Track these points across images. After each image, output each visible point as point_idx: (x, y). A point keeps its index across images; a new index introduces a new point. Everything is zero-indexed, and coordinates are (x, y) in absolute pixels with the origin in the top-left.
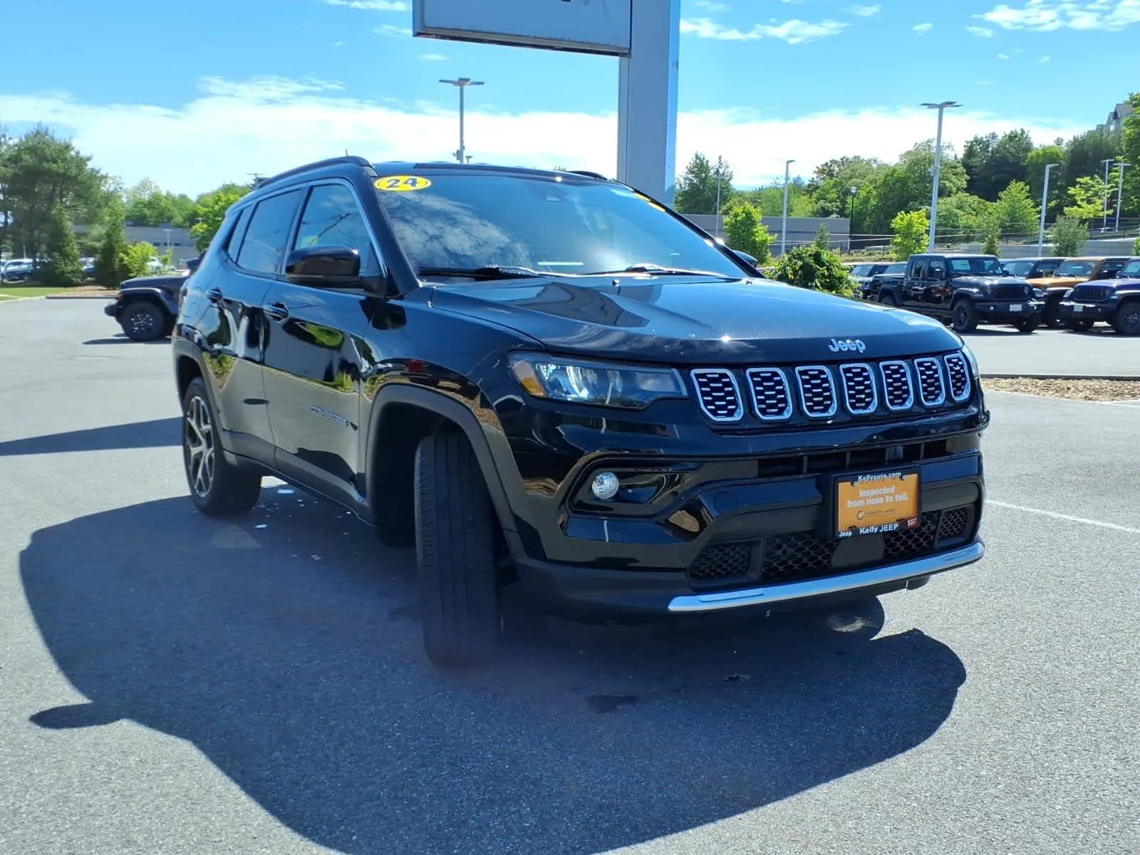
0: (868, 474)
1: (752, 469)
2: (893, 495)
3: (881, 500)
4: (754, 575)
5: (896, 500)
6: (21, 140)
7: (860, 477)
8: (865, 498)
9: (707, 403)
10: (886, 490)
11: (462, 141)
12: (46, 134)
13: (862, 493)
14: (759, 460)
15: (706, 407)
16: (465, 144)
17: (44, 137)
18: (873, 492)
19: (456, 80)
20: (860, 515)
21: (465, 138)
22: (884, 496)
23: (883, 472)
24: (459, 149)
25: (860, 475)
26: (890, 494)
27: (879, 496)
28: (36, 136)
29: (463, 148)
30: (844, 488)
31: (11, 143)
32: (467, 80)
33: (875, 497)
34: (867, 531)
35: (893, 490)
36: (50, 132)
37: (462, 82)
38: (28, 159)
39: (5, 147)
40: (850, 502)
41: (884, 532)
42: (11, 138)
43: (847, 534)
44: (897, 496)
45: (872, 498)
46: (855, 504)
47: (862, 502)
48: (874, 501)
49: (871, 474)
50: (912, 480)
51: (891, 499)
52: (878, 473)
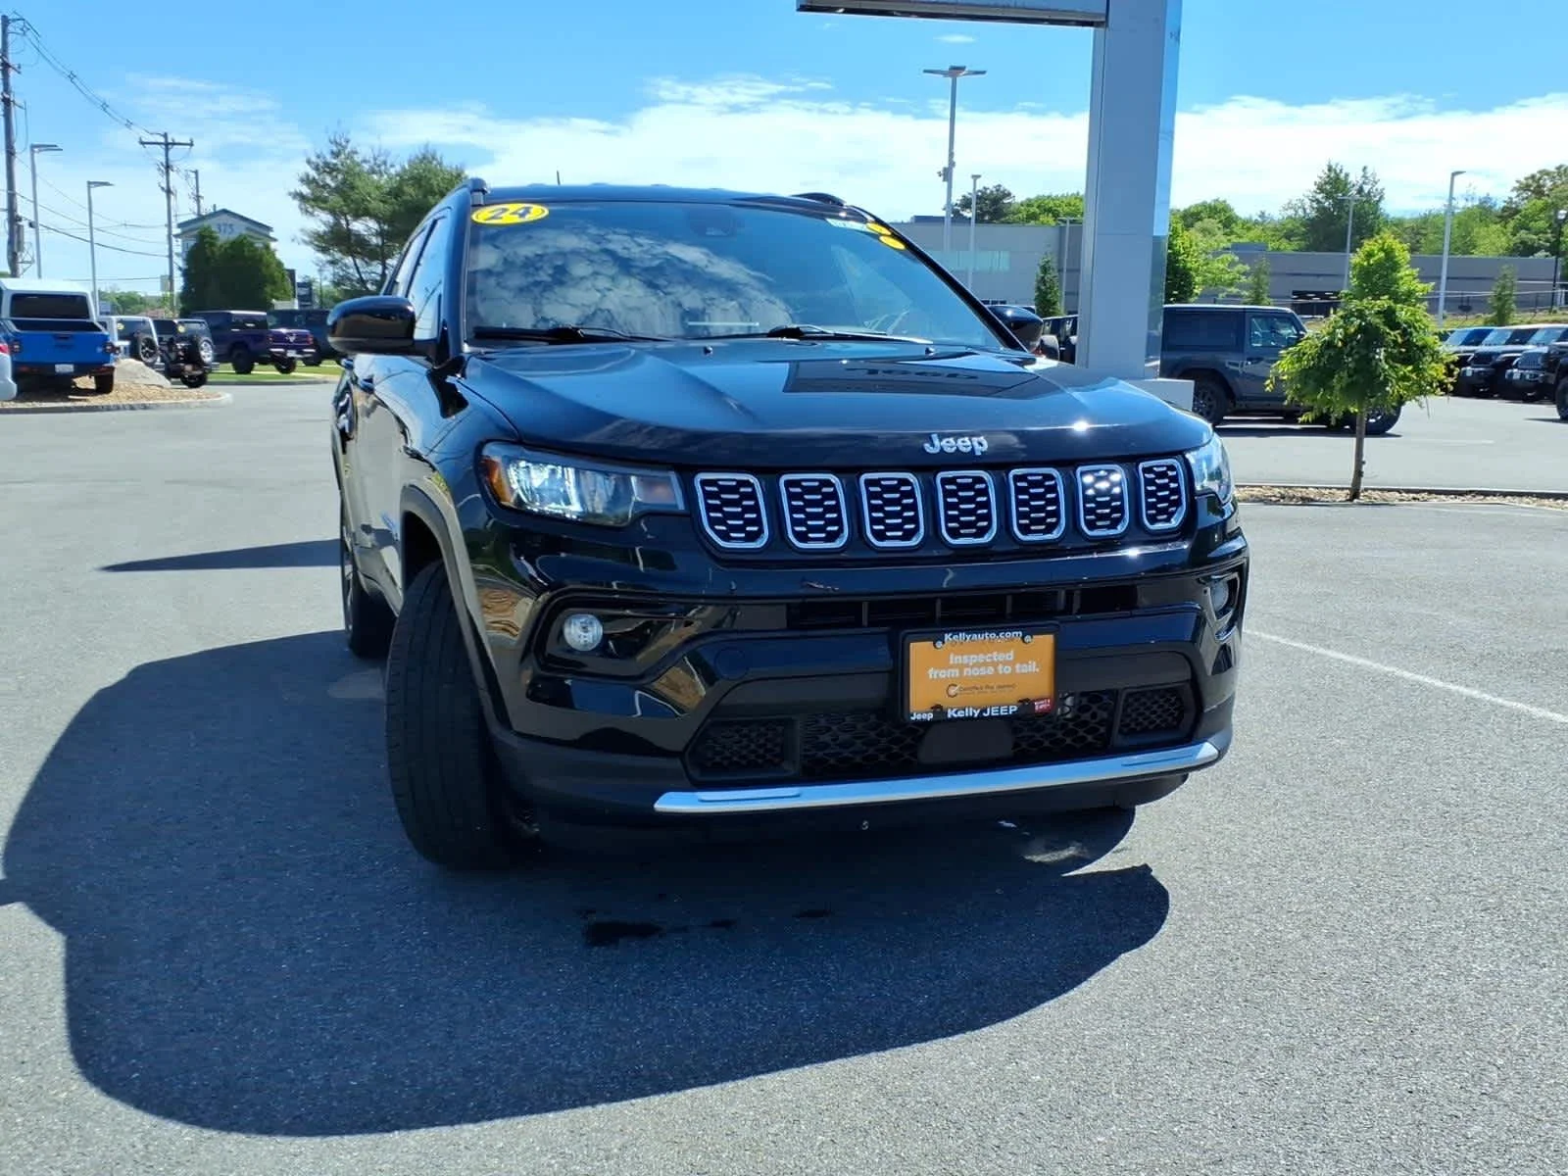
0: (962, 631)
1: (775, 618)
2: (1012, 664)
3: (991, 670)
4: (790, 769)
5: (1018, 671)
6: (403, 168)
7: (947, 637)
8: (961, 667)
9: (713, 522)
10: (996, 656)
11: (951, 155)
12: (434, 158)
13: (954, 659)
14: (788, 606)
15: (713, 528)
16: (955, 159)
17: (431, 163)
18: (981, 658)
19: (946, 68)
20: (952, 691)
21: (955, 150)
22: (995, 664)
23: (990, 630)
24: (947, 165)
25: (948, 632)
26: (1005, 663)
27: (985, 664)
28: (421, 162)
29: (952, 164)
30: (919, 651)
31: (392, 171)
32: (962, 69)
33: (978, 665)
34: (960, 714)
35: (1010, 656)
36: (438, 156)
37: (955, 71)
38: (410, 191)
39: (385, 176)
40: (931, 671)
41: (990, 716)
42: (392, 166)
43: (924, 716)
44: (1018, 666)
45: (974, 665)
46: (943, 674)
47: (955, 672)
48: (976, 672)
49: (968, 632)
50: (1043, 644)
51: (1008, 670)
52: (981, 631)
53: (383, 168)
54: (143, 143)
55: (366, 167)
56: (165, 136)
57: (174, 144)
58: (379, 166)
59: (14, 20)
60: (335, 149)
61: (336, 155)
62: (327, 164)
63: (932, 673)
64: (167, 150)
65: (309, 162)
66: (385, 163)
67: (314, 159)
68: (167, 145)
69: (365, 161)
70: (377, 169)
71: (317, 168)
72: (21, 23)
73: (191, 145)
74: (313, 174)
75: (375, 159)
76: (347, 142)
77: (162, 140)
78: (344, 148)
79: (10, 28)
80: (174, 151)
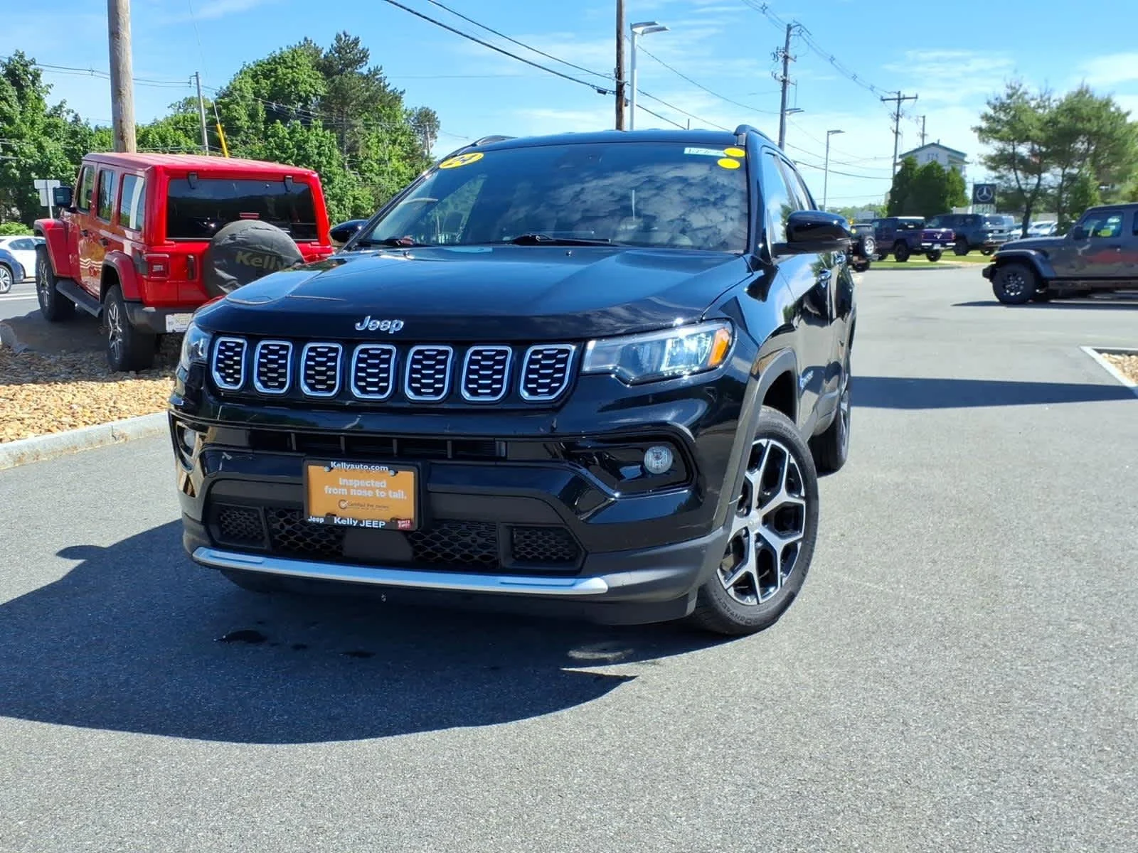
0: (343, 461)
2: (386, 490)
3: (370, 493)
5: (390, 496)
7: (333, 464)
8: (349, 488)
9: (219, 370)
10: (378, 484)
13: (342, 481)
14: (249, 431)
15: (219, 373)
18: (362, 483)
20: (343, 505)
22: (373, 489)
23: (364, 463)
25: (333, 461)
26: (380, 489)
27: (367, 489)
30: (316, 472)
31: (1054, 105)
33: (358, 488)
34: (343, 522)
35: (383, 484)
39: (1047, 111)
40: (326, 487)
41: (365, 527)
42: (1054, 101)
43: (318, 520)
44: (390, 492)
45: (357, 488)
46: (336, 491)
47: (344, 491)
48: (360, 493)
49: (347, 462)
50: (407, 478)
51: (383, 494)
52: (358, 463)
53: (1047, 103)
54: (883, 100)
55: (1033, 104)
56: (899, 93)
57: (904, 98)
58: (1044, 102)
59: (794, 27)
60: (1010, 91)
61: (1010, 97)
62: (1002, 104)
63: (328, 490)
64: (899, 103)
65: (989, 103)
66: (1049, 99)
67: (993, 101)
68: (899, 99)
69: (1032, 99)
70: (1042, 104)
71: (995, 108)
72: (799, 27)
73: (916, 98)
74: (991, 112)
75: (1041, 97)
76: (1020, 85)
77: (896, 96)
78: (1018, 91)
79: (791, 33)
80: (904, 103)
